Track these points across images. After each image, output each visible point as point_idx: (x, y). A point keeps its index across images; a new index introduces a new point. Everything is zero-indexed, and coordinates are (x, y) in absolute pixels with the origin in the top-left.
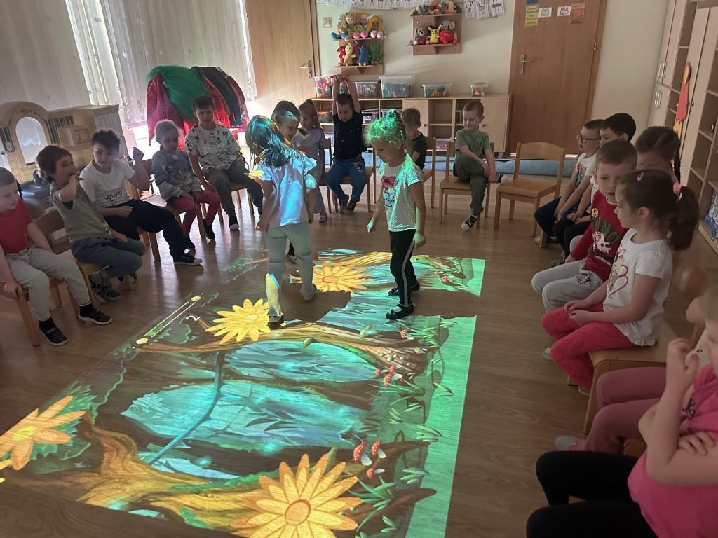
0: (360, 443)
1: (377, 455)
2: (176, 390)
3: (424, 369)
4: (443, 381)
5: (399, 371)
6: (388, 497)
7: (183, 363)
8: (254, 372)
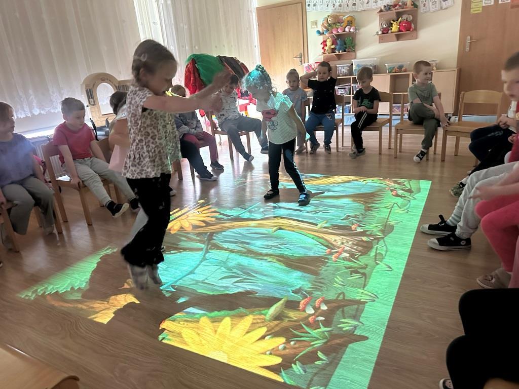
0: (307, 297)
1: (320, 307)
2: (175, 255)
3: (369, 251)
4: (384, 260)
5: (346, 252)
6: (325, 337)
7: (183, 238)
8: (232, 246)
